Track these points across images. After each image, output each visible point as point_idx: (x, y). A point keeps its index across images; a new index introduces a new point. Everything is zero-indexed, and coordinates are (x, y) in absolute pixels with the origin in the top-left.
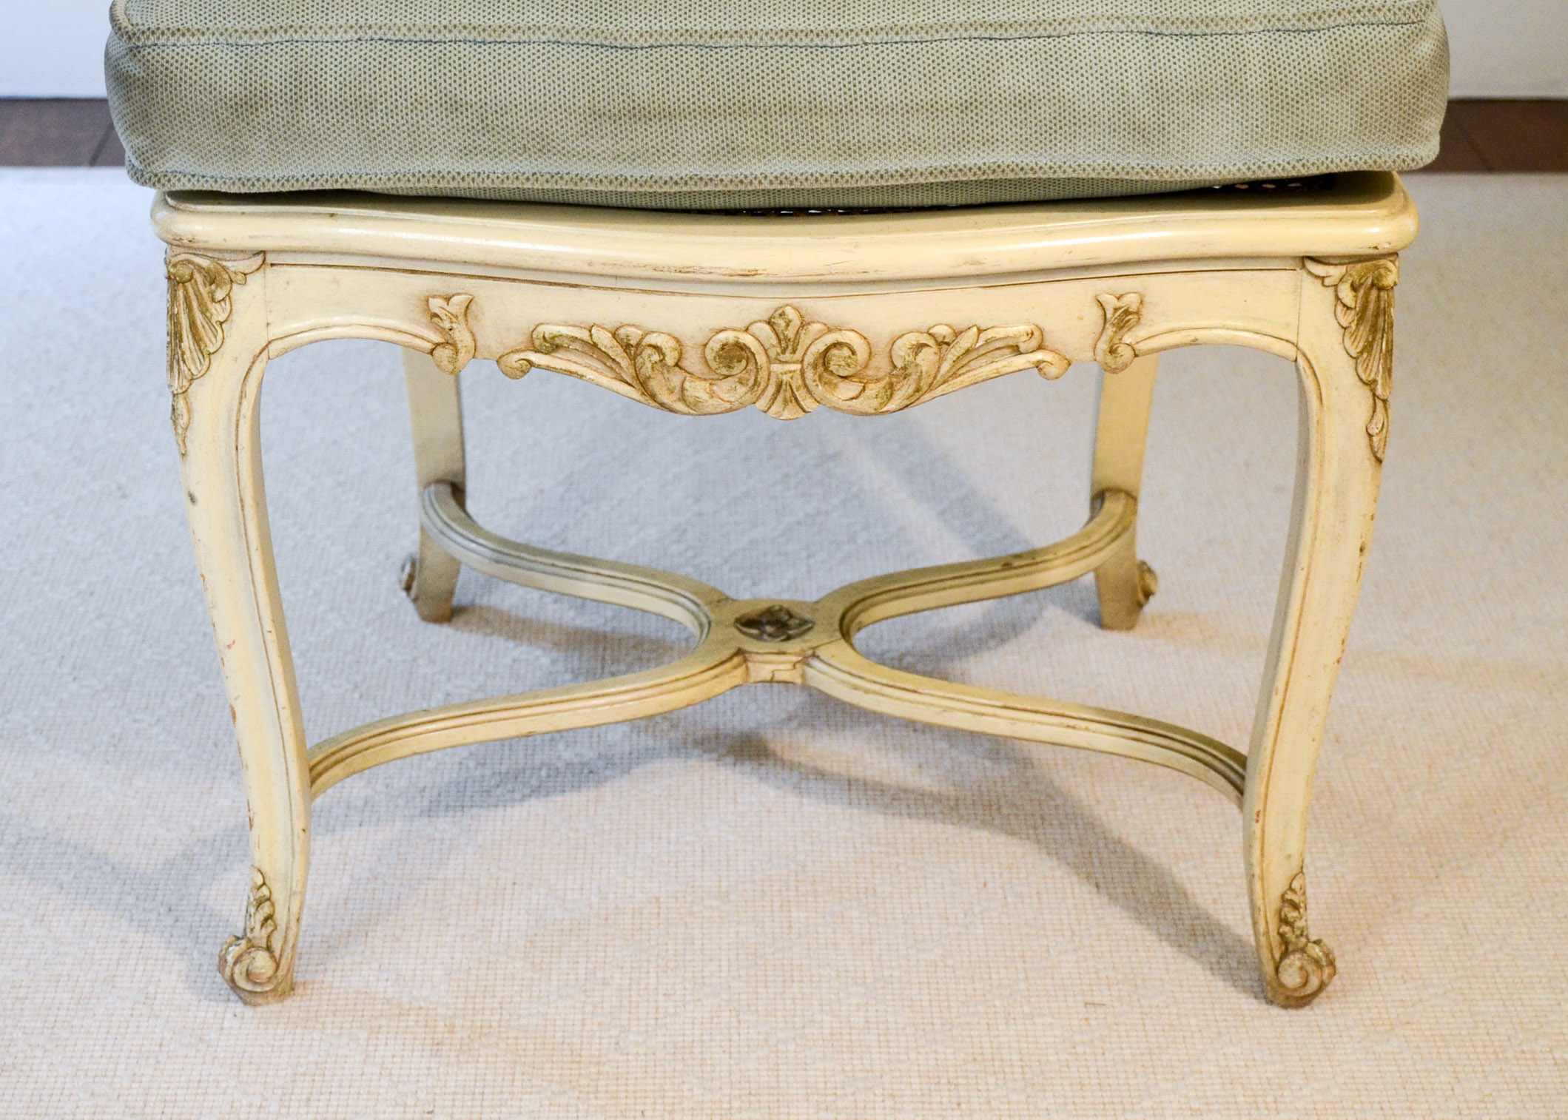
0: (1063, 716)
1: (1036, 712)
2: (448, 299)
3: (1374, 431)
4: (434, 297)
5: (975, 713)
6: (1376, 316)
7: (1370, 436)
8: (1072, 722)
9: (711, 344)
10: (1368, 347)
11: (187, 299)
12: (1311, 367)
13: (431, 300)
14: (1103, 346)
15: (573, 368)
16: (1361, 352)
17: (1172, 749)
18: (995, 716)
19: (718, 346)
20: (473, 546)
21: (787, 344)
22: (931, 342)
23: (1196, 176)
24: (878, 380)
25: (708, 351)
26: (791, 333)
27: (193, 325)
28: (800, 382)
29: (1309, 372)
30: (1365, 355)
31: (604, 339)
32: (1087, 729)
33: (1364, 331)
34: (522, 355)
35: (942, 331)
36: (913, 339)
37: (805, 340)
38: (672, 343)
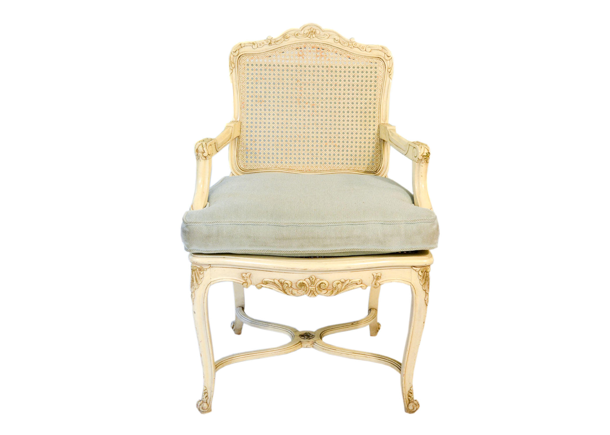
0: (365, 355)
1: (359, 354)
2: (246, 274)
3: (426, 300)
4: (243, 273)
5: (347, 354)
6: (426, 277)
7: (425, 300)
8: (366, 356)
9: (297, 283)
10: (425, 283)
11: (195, 274)
12: (414, 287)
13: (243, 274)
14: (374, 283)
15: (271, 287)
16: (423, 284)
17: (386, 361)
18: (351, 355)
19: (299, 283)
20: (247, 320)
21: (312, 283)
22: (340, 283)
23: (391, 251)
24: (330, 290)
25: (297, 284)
26: (313, 281)
27: (196, 279)
28: (315, 290)
29: (413, 288)
30: (424, 285)
31: (277, 282)
32: (369, 357)
33: (424, 280)
34: (260, 285)
35: (343, 280)
36: (337, 282)
37: (316, 282)
38: (290, 283)
